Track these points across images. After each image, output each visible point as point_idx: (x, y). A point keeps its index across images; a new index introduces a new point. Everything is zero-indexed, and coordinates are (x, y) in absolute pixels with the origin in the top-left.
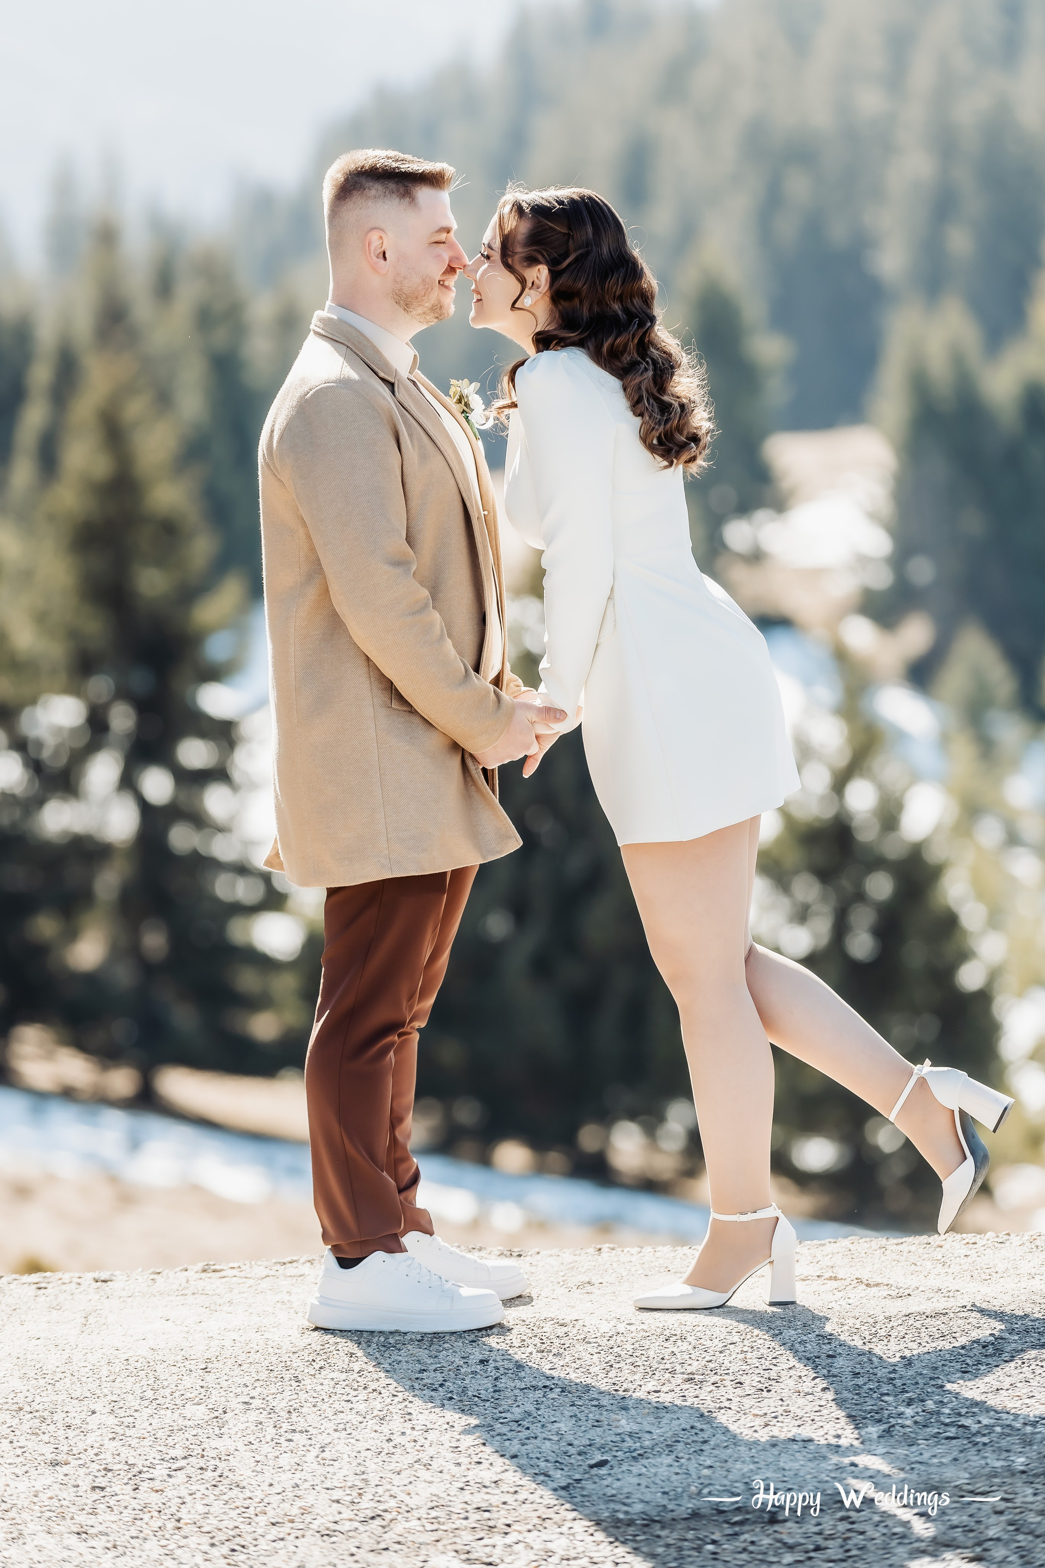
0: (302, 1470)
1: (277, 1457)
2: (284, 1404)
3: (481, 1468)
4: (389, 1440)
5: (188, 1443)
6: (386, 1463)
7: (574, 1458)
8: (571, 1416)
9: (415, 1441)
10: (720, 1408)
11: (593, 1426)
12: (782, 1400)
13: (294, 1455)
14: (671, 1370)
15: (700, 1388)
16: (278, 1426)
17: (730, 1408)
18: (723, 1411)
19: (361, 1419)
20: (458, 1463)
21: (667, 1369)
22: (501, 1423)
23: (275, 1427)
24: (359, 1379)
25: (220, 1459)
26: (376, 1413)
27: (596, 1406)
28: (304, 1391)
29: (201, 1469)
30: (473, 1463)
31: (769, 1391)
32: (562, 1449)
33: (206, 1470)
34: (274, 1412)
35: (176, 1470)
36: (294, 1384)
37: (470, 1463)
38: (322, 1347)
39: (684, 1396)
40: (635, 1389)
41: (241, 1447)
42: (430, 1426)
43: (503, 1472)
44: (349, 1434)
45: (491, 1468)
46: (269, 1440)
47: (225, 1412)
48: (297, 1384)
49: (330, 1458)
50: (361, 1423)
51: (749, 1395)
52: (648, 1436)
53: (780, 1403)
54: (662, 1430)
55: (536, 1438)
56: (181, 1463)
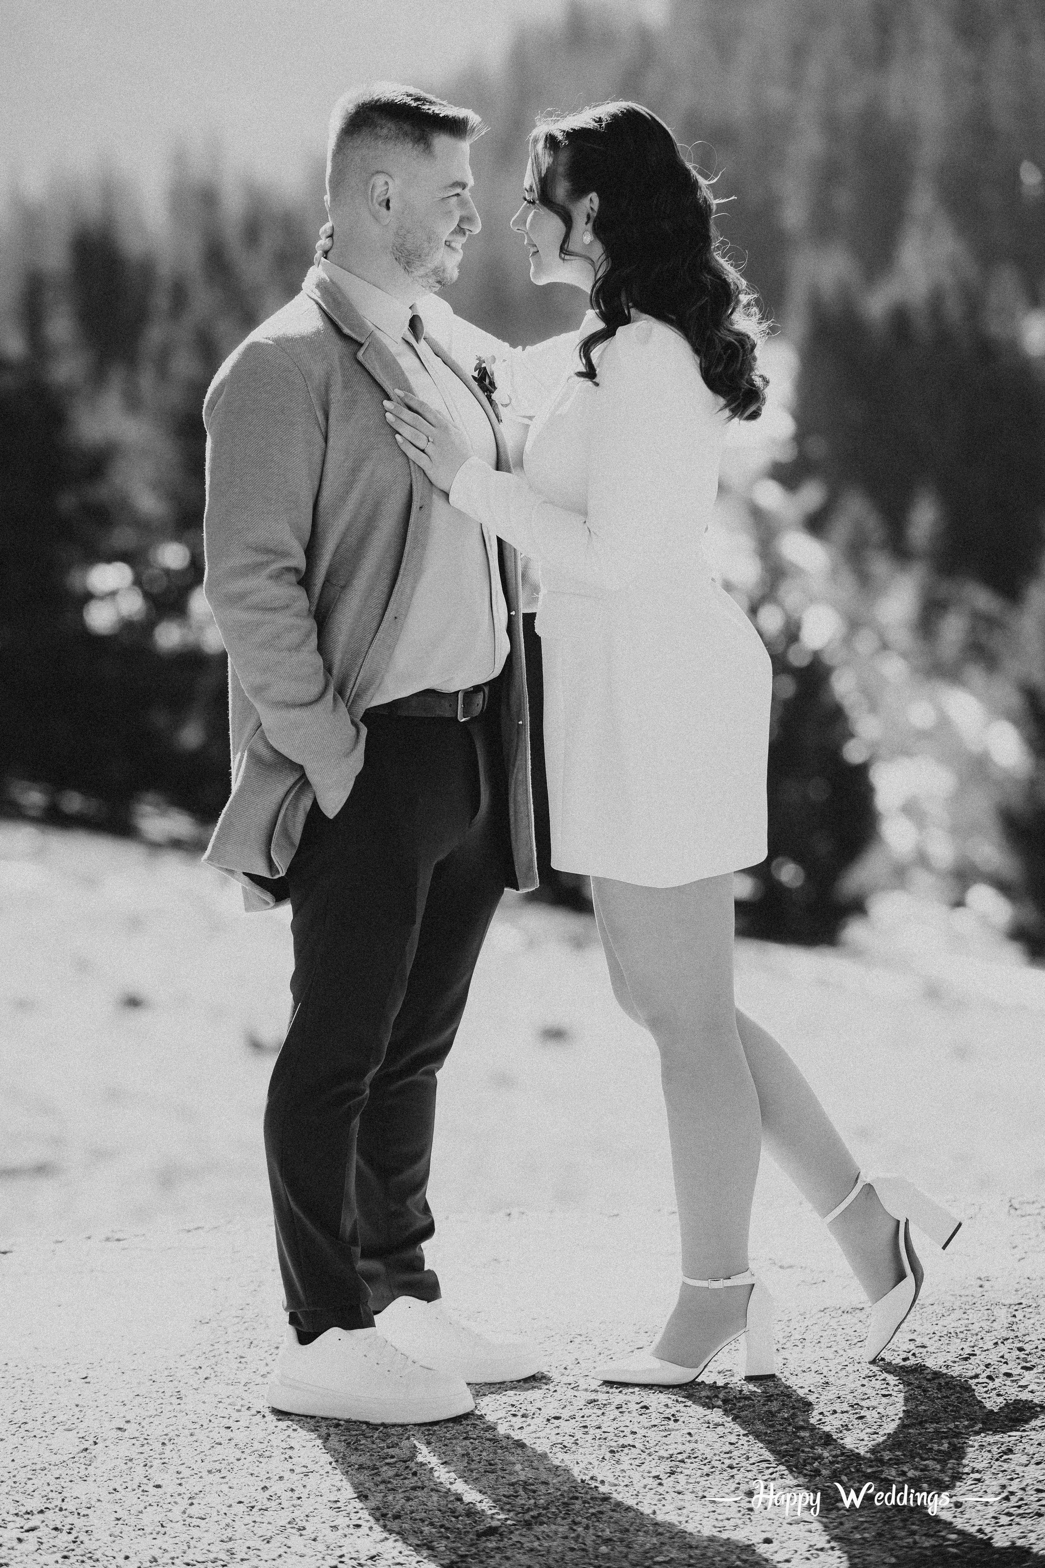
0: (165, 1533)
1: (141, 1512)
2: (159, 1432)
3: (359, 1534)
4: (265, 1488)
5: (48, 1489)
6: (257, 1525)
7: (462, 1521)
8: (463, 1455)
9: (292, 1490)
10: (624, 1446)
11: (485, 1472)
12: (690, 1434)
13: (159, 1509)
14: (573, 1386)
15: (603, 1413)
16: (149, 1464)
17: (634, 1446)
18: (626, 1450)
19: (238, 1454)
20: (335, 1527)
21: (570, 1384)
22: (388, 1464)
23: (146, 1465)
24: (245, 1395)
25: (79, 1514)
26: (256, 1446)
27: (490, 1440)
28: (184, 1413)
29: (56, 1529)
30: (351, 1526)
31: (676, 1421)
32: (450, 1506)
33: (61, 1530)
34: (148, 1443)
35: (27, 1531)
36: (174, 1400)
37: (348, 1526)
38: (211, 1348)
39: (585, 1427)
40: (534, 1414)
41: (105, 1497)
42: (311, 1467)
43: (382, 1541)
44: (223, 1478)
45: (370, 1533)
46: (135, 1487)
47: (95, 1443)
48: (179, 1401)
49: (197, 1516)
50: (238, 1460)
51: (655, 1426)
52: (543, 1488)
53: (689, 1438)
54: (560, 1479)
55: (423, 1488)
56: (35, 1521)
